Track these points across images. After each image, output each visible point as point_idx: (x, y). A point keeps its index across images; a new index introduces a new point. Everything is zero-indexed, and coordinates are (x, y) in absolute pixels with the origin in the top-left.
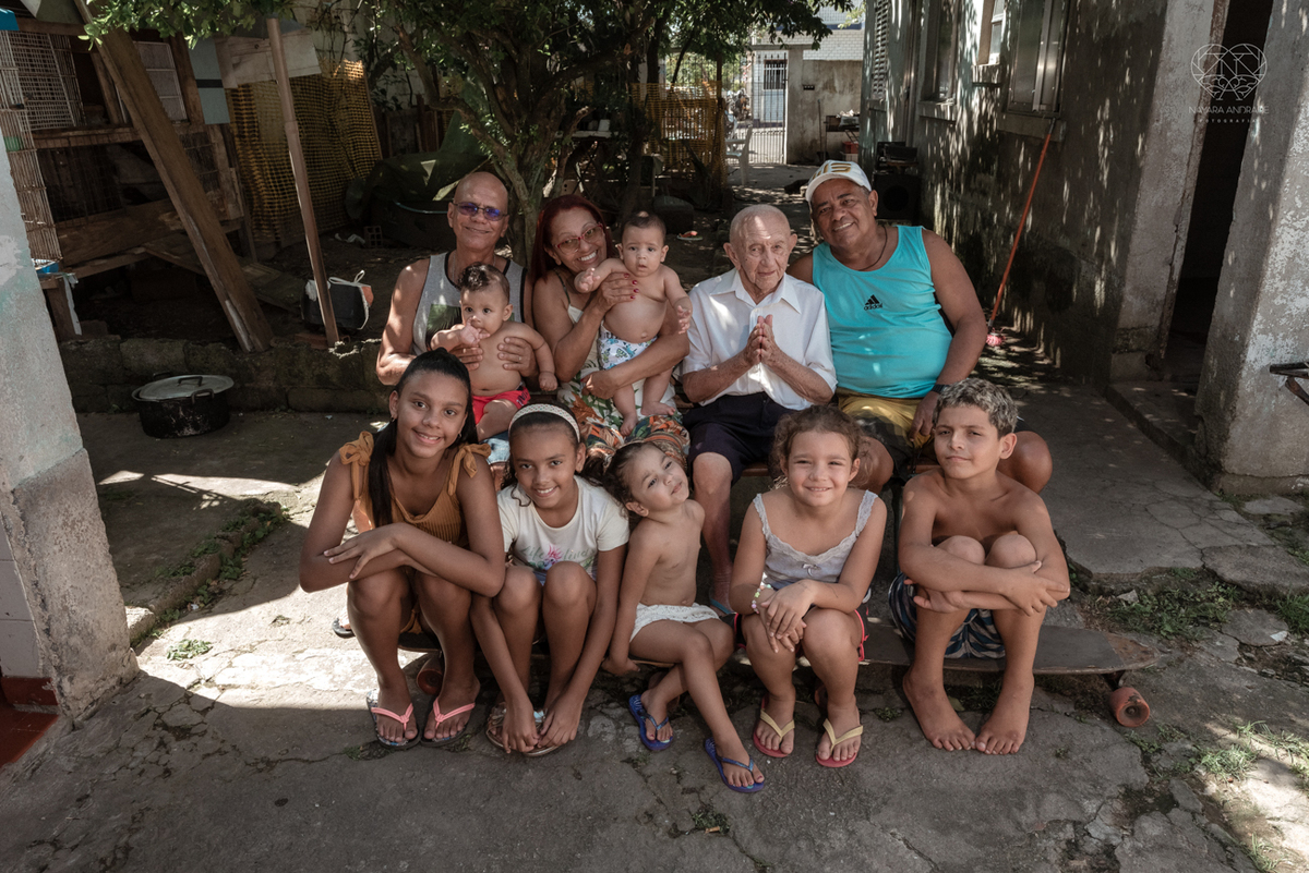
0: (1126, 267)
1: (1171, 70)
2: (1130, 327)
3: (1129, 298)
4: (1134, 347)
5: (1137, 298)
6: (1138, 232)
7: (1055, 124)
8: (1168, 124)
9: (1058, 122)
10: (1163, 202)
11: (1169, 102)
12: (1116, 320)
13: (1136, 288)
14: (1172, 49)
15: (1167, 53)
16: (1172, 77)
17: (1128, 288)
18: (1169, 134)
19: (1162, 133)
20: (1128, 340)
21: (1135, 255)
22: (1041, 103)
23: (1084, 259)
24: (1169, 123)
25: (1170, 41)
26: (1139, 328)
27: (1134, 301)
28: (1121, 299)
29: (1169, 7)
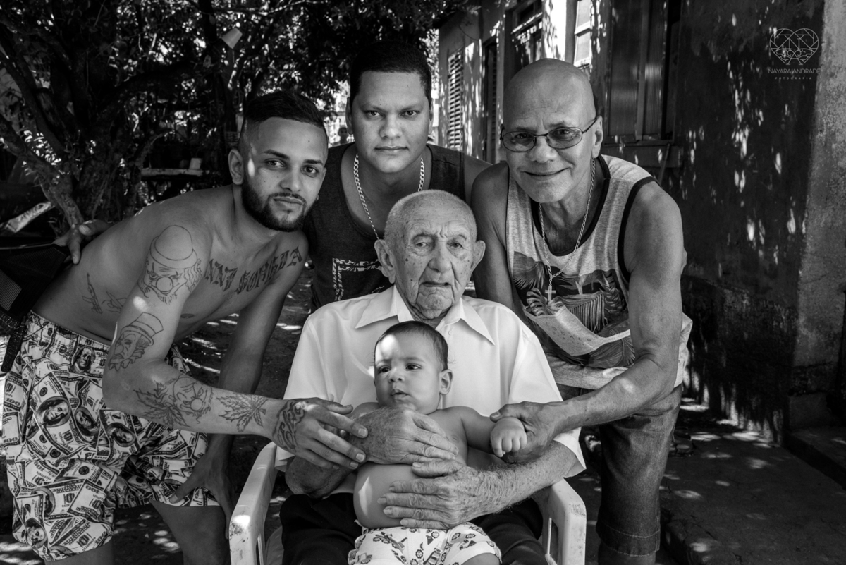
0: (797, 297)
1: (832, 75)
2: (806, 364)
3: (803, 331)
4: (813, 388)
5: (811, 331)
6: (809, 256)
7: (670, 150)
8: (832, 136)
9: (674, 148)
10: (832, 222)
11: (832, 111)
12: (790, 358)
13: (810, 320)
14: (832, 52)
15: (827, 57)
16: (833, 83)
17: (802, 320)
18: (834, 146)
19: (827, 146)
20: (807, 380)
21: (807, 282)
22: (644, 133)
23: (727, 288)
24: (834, 134)
25: (829, 43)
26: (816, 365)
27: (809, 334)
28: (795, 333)
29: (826, 5)
